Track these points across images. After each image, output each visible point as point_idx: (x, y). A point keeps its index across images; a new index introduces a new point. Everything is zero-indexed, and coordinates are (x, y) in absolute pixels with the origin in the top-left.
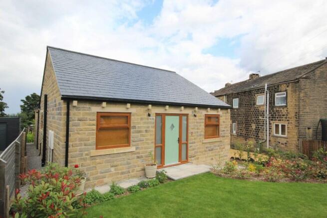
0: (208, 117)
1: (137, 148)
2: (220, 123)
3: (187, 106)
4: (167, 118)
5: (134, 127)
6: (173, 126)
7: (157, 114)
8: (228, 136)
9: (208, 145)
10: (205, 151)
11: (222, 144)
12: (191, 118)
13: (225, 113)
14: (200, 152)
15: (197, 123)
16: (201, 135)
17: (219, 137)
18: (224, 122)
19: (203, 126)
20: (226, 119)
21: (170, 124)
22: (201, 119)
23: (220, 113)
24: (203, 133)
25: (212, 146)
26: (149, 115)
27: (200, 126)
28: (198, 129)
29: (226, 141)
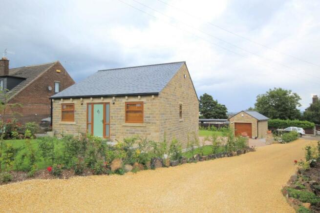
0: (128, 105)
1: (77, 123)
2: (144, 110)
3: (106, 97)
4: (95, 106)
5: (76, 111)
6: (98, 111)
7: (88, 104)
8: (155, 123)
9: (129, 129)
10: (126, 133)
11: (147, 130)
12: (111, 105)
13: (151, 100)
14: (120, 132)
15: (117, 109)
16: (121, 119)
17: (143, 123)
18: (148, 109)
19: (123, 112)
20: (152, 105)
21: (97, 110)
22: (121, 106)
23: (144, 100)
24: (123, 118)
25: (133, 130)
26: (82, 104)
27: (120, 111)
28: (118, 114)
29: (152, 128)
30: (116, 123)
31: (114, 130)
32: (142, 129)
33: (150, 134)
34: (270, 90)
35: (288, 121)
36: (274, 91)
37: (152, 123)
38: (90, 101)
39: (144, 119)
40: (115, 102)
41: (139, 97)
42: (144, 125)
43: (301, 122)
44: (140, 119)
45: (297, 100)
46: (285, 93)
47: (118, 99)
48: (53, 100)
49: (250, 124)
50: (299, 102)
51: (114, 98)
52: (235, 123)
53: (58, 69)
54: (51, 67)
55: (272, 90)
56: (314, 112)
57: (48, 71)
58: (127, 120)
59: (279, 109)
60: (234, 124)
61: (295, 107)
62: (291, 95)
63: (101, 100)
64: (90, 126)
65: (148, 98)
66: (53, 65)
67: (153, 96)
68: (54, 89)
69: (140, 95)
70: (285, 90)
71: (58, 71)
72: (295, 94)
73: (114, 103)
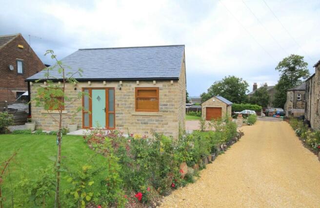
0: (139, 91)
1: (69, 112)
2: (160, 97)
4: (93, 91)
5: (66, 98)
7: (84, 89)
8: (173, 112)
9: (141, 118)
10: (136, 123)
11: (163, 120)
12: (117, 91)
13: (169, 86)
14: (129, 123)
15: (124, 95)
16: (130, 107)
17: (158, 111)
18: (165, 95)
19: (133, 99)
20: (169, 92)
21: (97, 97)
22: (130, 92)
23: (160, 85)
24: (133, 105)
25: (146, 120)
26: (75, 89)
27: (129, 98)
28: (125, 101)
29: (169, 117)
30: (123, 112)
31: (120, 119)
32: (157, 118)
33: (167, 124)
34: (226, 77)
35: (242, 105)
36: (229, 78)
37: (170, 112)
38: (88, 85)
39: (160, 107)
40: (122, 88)
41: (154, 82)
42: (160, 113)
43: (252, 105)
44: (155, 107)
45: (246, 87)
46: (237, 80)
47: (125, 84)
48: (31, 83)
49: (221, 108)
50: (247, 88)
51: (121, 82)
52: (207, 108)
53: (20, 44)
54: (11, 40)
55: (227, 77)
56: (258, 97)
57: (7, 45)
58: (137, 108)
59: (233, 94)
60: (205, 108)
61: (244, 93)
62: (241, 82)
63: (103, 85)
64: (87, 116)
65: (166, 84)
66: (14, 38)
67: (172, 82)
68: (16, 68)
69: (155, 80)
70: (237, 78)
71: (20, 46)
72: (245, 82)
73: (120, 89)
